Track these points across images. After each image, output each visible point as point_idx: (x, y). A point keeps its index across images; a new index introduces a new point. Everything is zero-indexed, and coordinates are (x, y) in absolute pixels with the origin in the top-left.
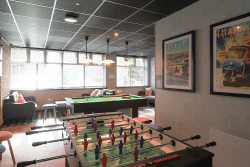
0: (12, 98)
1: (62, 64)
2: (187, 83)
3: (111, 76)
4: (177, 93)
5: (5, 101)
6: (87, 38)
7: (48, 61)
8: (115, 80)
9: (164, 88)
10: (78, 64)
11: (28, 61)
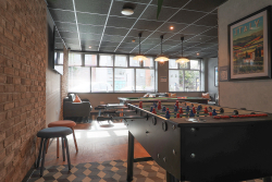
0: (70, 97)
1: (114, 67)
2: (261, 69)
3: (163, 80)
4: (248, 83)
5: (65, 100)
6: (140, 35)
7: (101, 64)
8: (167, 83)
9: (230, 80)
10: (129, 67)
11: (83, 65)
